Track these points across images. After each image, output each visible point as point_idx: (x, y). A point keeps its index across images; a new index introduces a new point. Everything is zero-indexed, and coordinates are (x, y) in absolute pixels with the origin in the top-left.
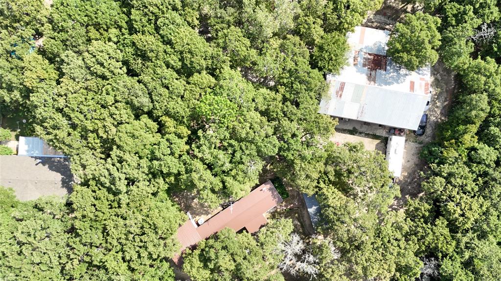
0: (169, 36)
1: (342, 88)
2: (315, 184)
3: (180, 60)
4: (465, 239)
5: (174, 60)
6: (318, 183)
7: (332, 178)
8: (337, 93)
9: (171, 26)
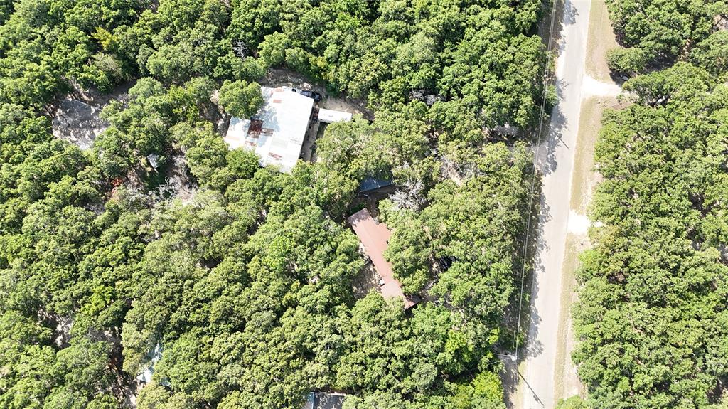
0: (214, 291)
1: (274, 155)
2: (347, 179)
3: (236, 283)
4: (396, 69)
5: (235, 288)
6: (347, 176)
7: (344, 165)
8: (277, 159)
9: (206, 289)
